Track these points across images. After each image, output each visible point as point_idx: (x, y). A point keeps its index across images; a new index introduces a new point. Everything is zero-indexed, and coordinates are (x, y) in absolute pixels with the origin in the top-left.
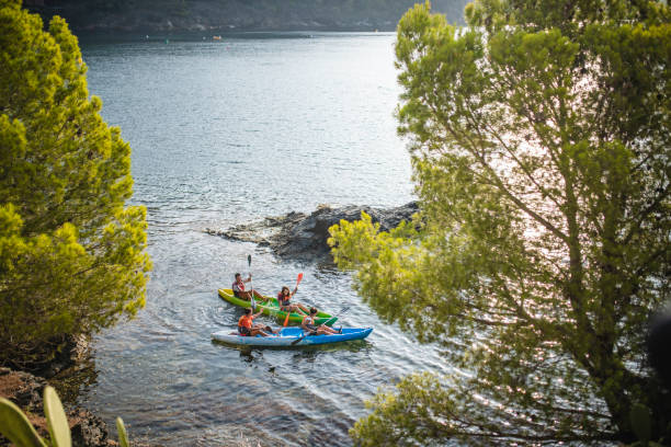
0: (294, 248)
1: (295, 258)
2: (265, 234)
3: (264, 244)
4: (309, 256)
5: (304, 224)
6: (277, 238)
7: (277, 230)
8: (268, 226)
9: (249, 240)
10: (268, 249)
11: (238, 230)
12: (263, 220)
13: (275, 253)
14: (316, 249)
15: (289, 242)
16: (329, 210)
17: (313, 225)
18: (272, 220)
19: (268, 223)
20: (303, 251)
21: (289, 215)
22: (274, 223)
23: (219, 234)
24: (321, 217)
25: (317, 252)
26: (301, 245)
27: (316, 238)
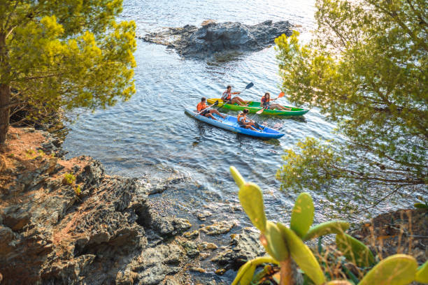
0: (192, 50)
1: (193, 57)
2: (171, 40)
3: (170, 46)
4: (202, 56)
5: (198, 34)
6: (179, 43)
7: (178, 37)
8: (172, 35)
9: (161, 44)
10: (174, 50)
11: (152, 36)
12: (167, 30)
13: (179, 53)
14: (206, 51)
15: (188, 46)
16: (215, 25)
17: (204, 35)
18: (174, 30)
19: (172, 32)
20: (197, 52)
21: (185, 27)
22: (175, 32)
23: (140, 38)
24: (210, 29)
25: (207, 53)
26: (197, 48)
27: (206, 43)
